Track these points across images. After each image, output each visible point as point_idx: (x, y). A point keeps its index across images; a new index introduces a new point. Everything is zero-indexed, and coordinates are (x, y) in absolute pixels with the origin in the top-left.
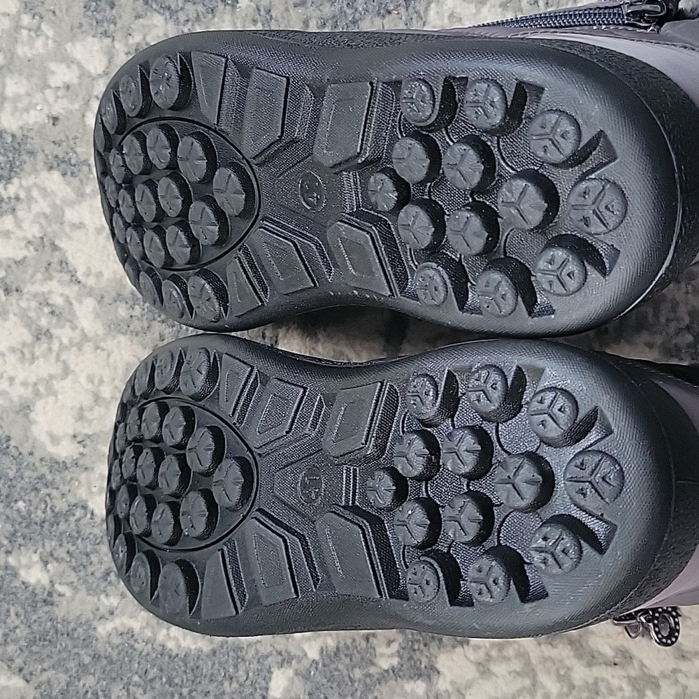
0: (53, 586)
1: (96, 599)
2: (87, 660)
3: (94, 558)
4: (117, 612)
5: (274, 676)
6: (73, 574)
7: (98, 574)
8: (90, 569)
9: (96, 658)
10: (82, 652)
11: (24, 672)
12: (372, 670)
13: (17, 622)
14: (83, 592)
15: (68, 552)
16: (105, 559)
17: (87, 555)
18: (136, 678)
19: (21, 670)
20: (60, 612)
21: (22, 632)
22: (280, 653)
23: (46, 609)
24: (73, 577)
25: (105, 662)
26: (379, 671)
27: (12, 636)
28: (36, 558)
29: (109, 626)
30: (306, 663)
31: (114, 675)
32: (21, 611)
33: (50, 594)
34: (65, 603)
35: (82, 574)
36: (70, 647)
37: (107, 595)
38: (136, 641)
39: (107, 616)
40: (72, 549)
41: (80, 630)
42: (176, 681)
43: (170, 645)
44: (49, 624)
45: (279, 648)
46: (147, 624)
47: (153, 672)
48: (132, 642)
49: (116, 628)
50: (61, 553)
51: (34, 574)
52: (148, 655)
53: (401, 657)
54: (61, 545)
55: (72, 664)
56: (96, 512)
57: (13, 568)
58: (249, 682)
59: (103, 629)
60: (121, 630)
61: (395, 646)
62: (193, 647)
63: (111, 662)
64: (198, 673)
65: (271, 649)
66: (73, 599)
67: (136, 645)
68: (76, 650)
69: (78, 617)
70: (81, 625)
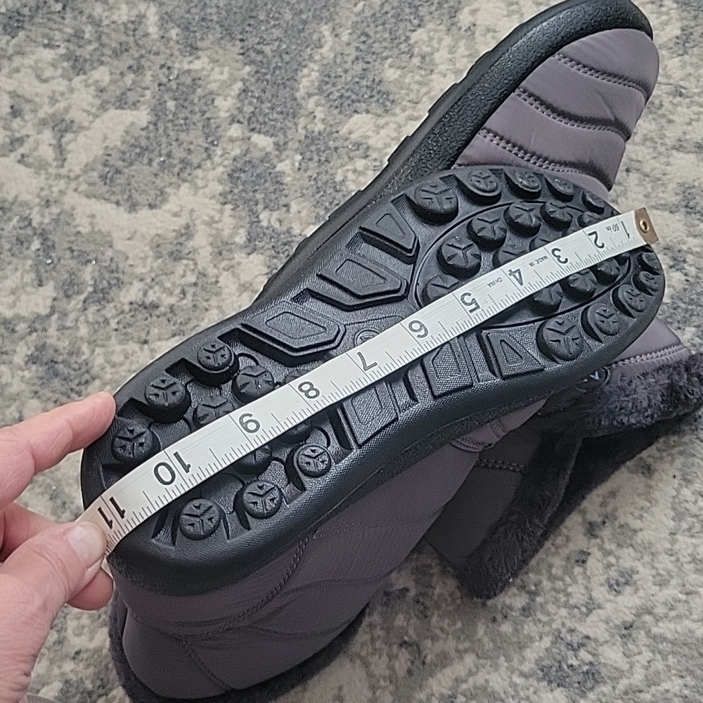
1: (349, 26)
2: (304, 17)
3: (380, 28)
4: (336, 39)
5: (268, 138)
6: (370, 14)
7: (367, 30)
8: (372, 25)
9: (305, 22)
10: (310, 14)
12: (260, 207)
14: (356, 19)
15: (387, 13)
16: (378, 35)
17: (383, 24)
18: (284, 46)
22: (286, 143)
24: (368, 13)
25: (301, 27)
26: (259, 210)
29: (327, 33)
30: (275, 161)
31: (289, 32)
34: (349, 6)
35: (369, 19)
36: (316, 6)
37: (351, 34)
38: (312, 49)
39: (335, 33)
40: (389, 15)
41: (327, 14)
42: (277, 72)
43: (306, 71)
45: (290, 145)
46: (324, 58)
47: (287, 58)
48: (312, 46)
49: (324, 37)
50: (387, 8)
52: (301, 56)
53: (267, 228)
54: (393, 8)
55: (302, 6)
56: (415, 33)
58: (267, 120)
59: (325, 29)
60: (323, 40)
61: (277, 225)
62: (301, 86)
63: (300, 31)
64: (281, 87)
65: (290, 137)
66: (352, 12)
67: (309, 49)
68: (312, 10)
69: (337, 14)
70: (331, 14)
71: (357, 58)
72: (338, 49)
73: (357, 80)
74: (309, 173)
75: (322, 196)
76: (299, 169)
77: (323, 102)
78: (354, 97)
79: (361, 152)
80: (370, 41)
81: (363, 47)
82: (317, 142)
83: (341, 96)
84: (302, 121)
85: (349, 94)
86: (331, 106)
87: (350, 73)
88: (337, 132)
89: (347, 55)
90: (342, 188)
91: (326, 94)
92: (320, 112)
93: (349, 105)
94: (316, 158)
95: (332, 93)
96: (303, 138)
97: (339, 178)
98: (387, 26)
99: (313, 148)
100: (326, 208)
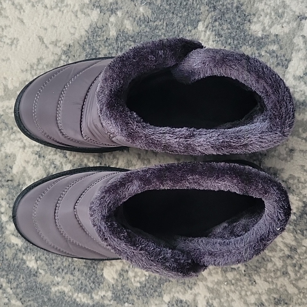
0: (38, 269)
1: (53, 277)
2: (46, 300)
3: (55, 262)
4: (60, 284)
6: (46, 266)
7: (55, 268)
8: (53, 266)
9: (49, 299)
10: (45, 297)
11: (22, 300)
13: (23, 281)
14: (49, 273)
15: (46, 258)
16: (59, 263)
17: (53, 260)
19: (21, 299)
20: (39, 280)
21: (24, 285)
23: (34, 278)
24: (46, 268)
25: (52, 302)
27: (20, 286)
28: (33, 258)
29: (56, 289)
32: (25, 277)
33: (36, 272)
34: (41, 277)
35: (50, 267)
36: (40, 294)
37: (57, 277)
38: (65, 296)
40: (47, 257)
41: (45, 288)
43: (78, 300)
44: (34, 283)
46: (71, 290)
48: (64, 296)
49: (58, 290)
50: (43, 258)
51: (32, 264)
52: (69, 302)
54: (43, 255)
55: (40, 301)
57: (24, 260)
59: (54, 289)
60: (60, 291)
62: (86, 302)
63: (55, 302)
66: (45, 276)
67: (65, 298)
68: (43, 295)
69: (45, 283)
70: (46, 286)
71: (72, 274)
72: (65, 283)
73: (84, 274)
74: (135, 299)
75: (148, 293)
76: (133, 304)
77: (96, 291)
78: (94, 276)
79: (125, 274)
80: (62, 267)
81: (65, 271)
82: (118, 295)
83: (94, 283)
84: (106, 302)
85: (92, 279)
86: (99, 287)
87: (80, 277)
88: (113, 285)
89: (70, 279)
90: (144, 283)
91: (92, 290)
92: (102, 293)
93: (98, 279)
94: (127, 296)
95: (91, 287)
96: (116, 302)
97: (139, 285)
98: (53, 258)
99: (121, 297)
100: (154, 292)
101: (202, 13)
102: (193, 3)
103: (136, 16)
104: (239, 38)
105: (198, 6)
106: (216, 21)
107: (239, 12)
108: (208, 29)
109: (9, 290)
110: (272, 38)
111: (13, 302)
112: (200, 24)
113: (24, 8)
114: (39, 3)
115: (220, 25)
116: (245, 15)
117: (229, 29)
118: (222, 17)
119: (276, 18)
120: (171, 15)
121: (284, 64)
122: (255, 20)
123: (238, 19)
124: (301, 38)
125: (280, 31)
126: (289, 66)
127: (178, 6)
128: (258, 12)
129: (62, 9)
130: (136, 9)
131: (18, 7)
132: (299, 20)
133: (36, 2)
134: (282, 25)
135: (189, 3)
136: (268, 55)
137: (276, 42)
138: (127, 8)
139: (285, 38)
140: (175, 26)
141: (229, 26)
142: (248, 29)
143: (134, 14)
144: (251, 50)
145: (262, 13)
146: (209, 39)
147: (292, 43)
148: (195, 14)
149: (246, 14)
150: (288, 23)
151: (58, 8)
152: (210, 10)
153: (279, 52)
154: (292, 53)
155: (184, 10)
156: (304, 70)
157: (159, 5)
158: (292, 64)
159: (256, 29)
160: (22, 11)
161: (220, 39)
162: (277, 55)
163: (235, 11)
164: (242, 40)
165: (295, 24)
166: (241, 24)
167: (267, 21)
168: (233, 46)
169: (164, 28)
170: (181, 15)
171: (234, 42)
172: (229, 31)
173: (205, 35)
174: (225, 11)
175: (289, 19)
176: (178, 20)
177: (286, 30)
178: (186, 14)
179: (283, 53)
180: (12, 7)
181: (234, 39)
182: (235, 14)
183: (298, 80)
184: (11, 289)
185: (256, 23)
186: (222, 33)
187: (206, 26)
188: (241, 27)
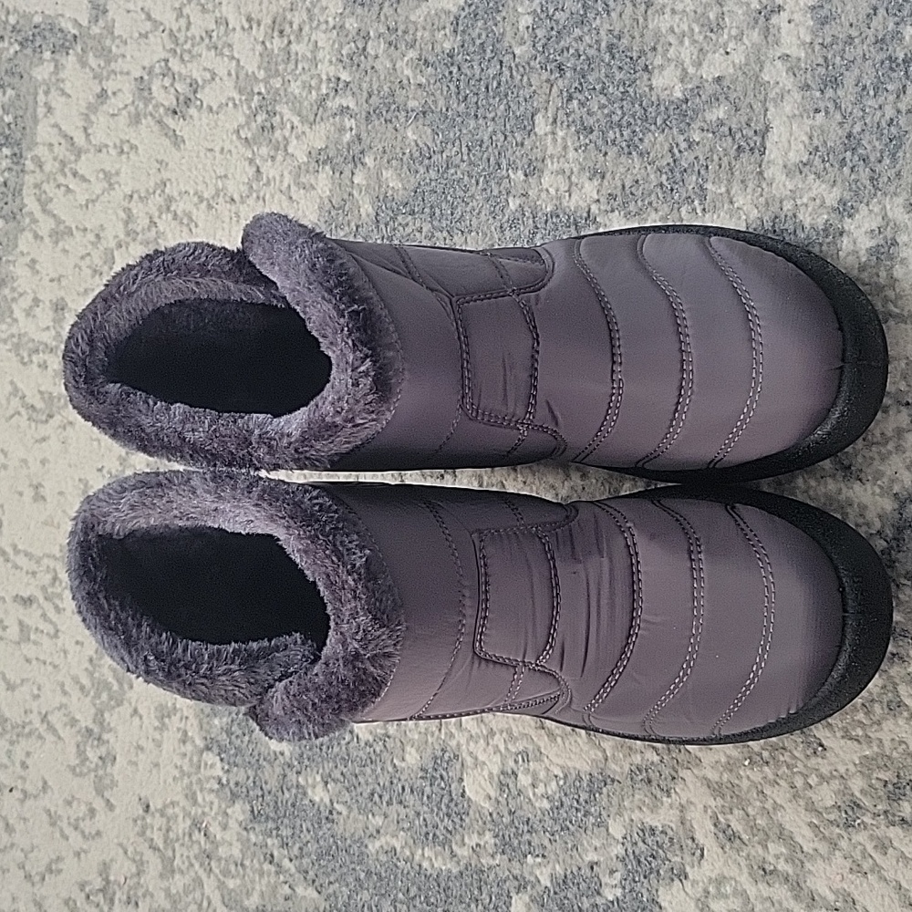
0: (332, 804)
1: (365, 818)
2: (363, 875)
3: (361, 779)
4: (382, 831)
5: (513, 901)
6: (347, 794)
7: (365, 795)
8: (359, 790)
9: (369, 874)
10: (358, 868)
11: (317, 883)
12: (599, 900)
13: (309, 837)
14: (355, 811)
15: (342, 774)
16: (370, 780)
17: (356, 776)
18: (400, 895)
19: (314, 881)
20: (339, 829)
21: (312, 847)
22: (516, 878)
23: (329, 825)
24: (347, 797)
25: (375, 878)
26: (604, 901)
27: (305, 850)
28: (318, 778)
29: (377, 844)
30: (540, 889)
31: (383, 892)
32: (311, 828)
33: (331, 812)
34: (342, 821)
35: (354, 794)
36: (348, 862)
37: (373, 814)
38: (398, 859)
39: (375, 834)
40: (345, 770)
41: (355, 847)
42: (432, 900)
43: (425, 864)
44: (331, 840)
45: (516, 872)
46: (406, 844)
47: (413, 891)
48: (395, 860)
49: (381, 847)
50: (337, 774)
51: (319, 795)
52: (408, 873)
53: (624, 888)
54: (336, 767)
55: (350, 879)
56: (360, 736)
57: (303, 787)
58: (492, 906)
59: (373, 847)
60: (385, 848)
61: (618, 875)
62: (444, 868)
63: (380, 879)
64: (449, 893)
65: (507, 873)
66: (348, 817)
67: (399, 864)
68: (353, 866)
69: (353, 835)
70: (355, 842)
71: (401, 802)
72: (393, 827)
73: (425, 798)
74: (546, 843)
75: (571, 822)
76: (543, 856)
77: (458, 837)
78: (445, 800)
79: (510, 782)
80: (378, 789)
81: (386, 798)
82: (507, 837)
83: (449, 815)
84: (486, 861)
85: (443, 807)
86: (461, 826)
87: (418, 808)
88: (491, 814)
89: (398, 815)
90: (557, 797)
91: (449, 836)
92: (472, 840)
93: (456, 805)
94: (527, 837)
95: (445, 828)
96: (505, 857)
97: (546, 805)
98: (357, 771)
99: (516, 843)
100: (585, 816)
101: (534, 92)
102: (511, 76)
103: (404, 154)
104: (632, 120)
105: (525, 79)
106: (570, 98)
107: (617, 56)
108: (559, 123)
109: (286, 863)
110: (710, 89)
111: (300, 890)
112: (539, 118)
113: (194, 218)
114: (218, 196)
115: (582, 104)
116: (631, 58)
117: (604, 106)
118: (581, 84)
119: (706, 37)
120: (472, 123)
121: (752, 145)
122: (658, 61)
123: (619, 76)
124: (779, 64)
125: (724, 65)
126: (768, 145)
127: (481, 97)
128: (662, 40)
129: (261, 194)
130: (400, 138)
131: (185, 221)
132: (762, 19)
133: (213, 198)
134: (725, 49)
135: (503, 79)
136: (711, 135)
137: (722, 98)
138: (380, 141)
139: (741, 79)
140: (484, 146)
141: (604, 100)
142: (647, 89)
143: (398, 150)
144: (667, 140)
145: (672, 39)
146: (565, 148)
147: (760, 84)
148: (521, 99)
149: (635, 55)
150: (739, 38)
151: (255, 195)
152: (553, 77)
153: (735, 120)
154: (767, 110)
155: (497, 99)
156: (807, 141)
157: (444, 109)
158: (772, 137)
159: (666, 83)
160: (192, 225)
161: (591, 137)
162: (730, 130)
163: (607, 57)
164: (639, 122)
165: (755, 36)
166: (627, 83)
167: (687, 53)
168: (624, 144)
169: (465, 158)
170: (492, 115)
171: (622, 135)
172: (606, 111)
173: (555, 140)
174: (586, 67)
175: (737, 28)
176: (490, 129)
177: (738, 58)
178: (502, 107)
179: (744, 119)
180: (174, 223)
181: (620, 126)
182: (608, 64)
183: (798, 173)
184: (291, 860)
185: (662, 67)
186: (590, 121)
187: (551, 120)
188: (631, 90)
